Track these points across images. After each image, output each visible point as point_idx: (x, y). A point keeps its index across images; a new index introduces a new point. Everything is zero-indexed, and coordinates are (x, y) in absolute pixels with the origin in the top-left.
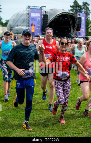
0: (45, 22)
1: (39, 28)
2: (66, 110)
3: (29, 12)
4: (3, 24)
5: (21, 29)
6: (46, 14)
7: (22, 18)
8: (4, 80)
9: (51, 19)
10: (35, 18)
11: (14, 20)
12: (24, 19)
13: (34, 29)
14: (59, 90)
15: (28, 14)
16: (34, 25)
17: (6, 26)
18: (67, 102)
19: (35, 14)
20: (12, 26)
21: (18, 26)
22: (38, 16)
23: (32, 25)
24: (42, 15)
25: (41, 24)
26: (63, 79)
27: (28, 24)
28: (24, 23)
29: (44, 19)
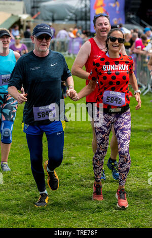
1: (118, 3)
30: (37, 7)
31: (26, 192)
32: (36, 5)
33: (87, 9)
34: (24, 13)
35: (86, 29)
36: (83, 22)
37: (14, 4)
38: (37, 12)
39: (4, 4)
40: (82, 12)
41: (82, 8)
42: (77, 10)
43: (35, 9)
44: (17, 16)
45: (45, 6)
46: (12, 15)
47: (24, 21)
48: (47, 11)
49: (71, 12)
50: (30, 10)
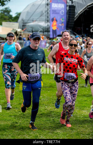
0: (71, 16)
1: (63, 24)
2: (72, 113)
3: (49, 2)
4: (13, 19)
5: (37, 25)
6: (73, 4)
7: (39, 10)
8: (6, 87)
9: (79, 12)
10: (58, 10)
11: (28, 12)
12: (42, 12)
13: (55, 25)
14: (66, 91)
15: (48, 5)
16: (56, 21)
17: (17, 22)
18: (74, 105)
19: (57, 4)
20: (26, 21)
21: (33, 21)
22: (61, 7)
23: (53, 20)
24: (67, 6)
25: (66, 18)
26: (70, 81)
27: (47, 19)
28: (42, 17)
29: (69, 12)
30: (25, 26)
31: (19, 112)
32: (24, 25)
33: (49, 27)
34: (19, 28)
35: (48, 36)
36: (47, 33)
37: (14, 24)
38: (25, 28)
39: (9, 24)
40: (46, 28)
41: (46, 26)
42: (44, 27)
43: (24, 27)
44: (15, 30)
45: (28, 25)
46: (13, 29)
47: (19, 32)
48: (30, 27)
49: (41, 28)
50: (21, 27)
